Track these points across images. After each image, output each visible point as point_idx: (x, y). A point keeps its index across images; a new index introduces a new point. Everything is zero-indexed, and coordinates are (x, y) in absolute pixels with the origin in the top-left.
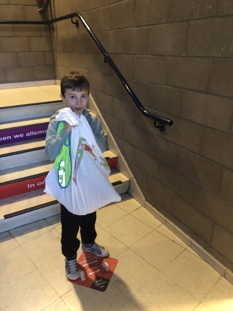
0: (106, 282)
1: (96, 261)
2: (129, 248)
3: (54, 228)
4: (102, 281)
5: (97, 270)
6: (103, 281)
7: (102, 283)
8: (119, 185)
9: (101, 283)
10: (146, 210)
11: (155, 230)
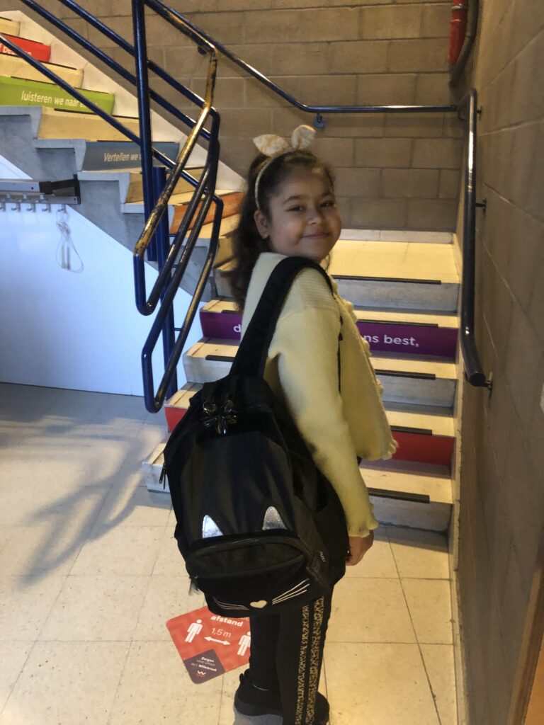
1: (241, 624)
5: (223, 640)
7: (208, 668)
8: (417, 503)
10: (449, 593)
11: (418, 643)
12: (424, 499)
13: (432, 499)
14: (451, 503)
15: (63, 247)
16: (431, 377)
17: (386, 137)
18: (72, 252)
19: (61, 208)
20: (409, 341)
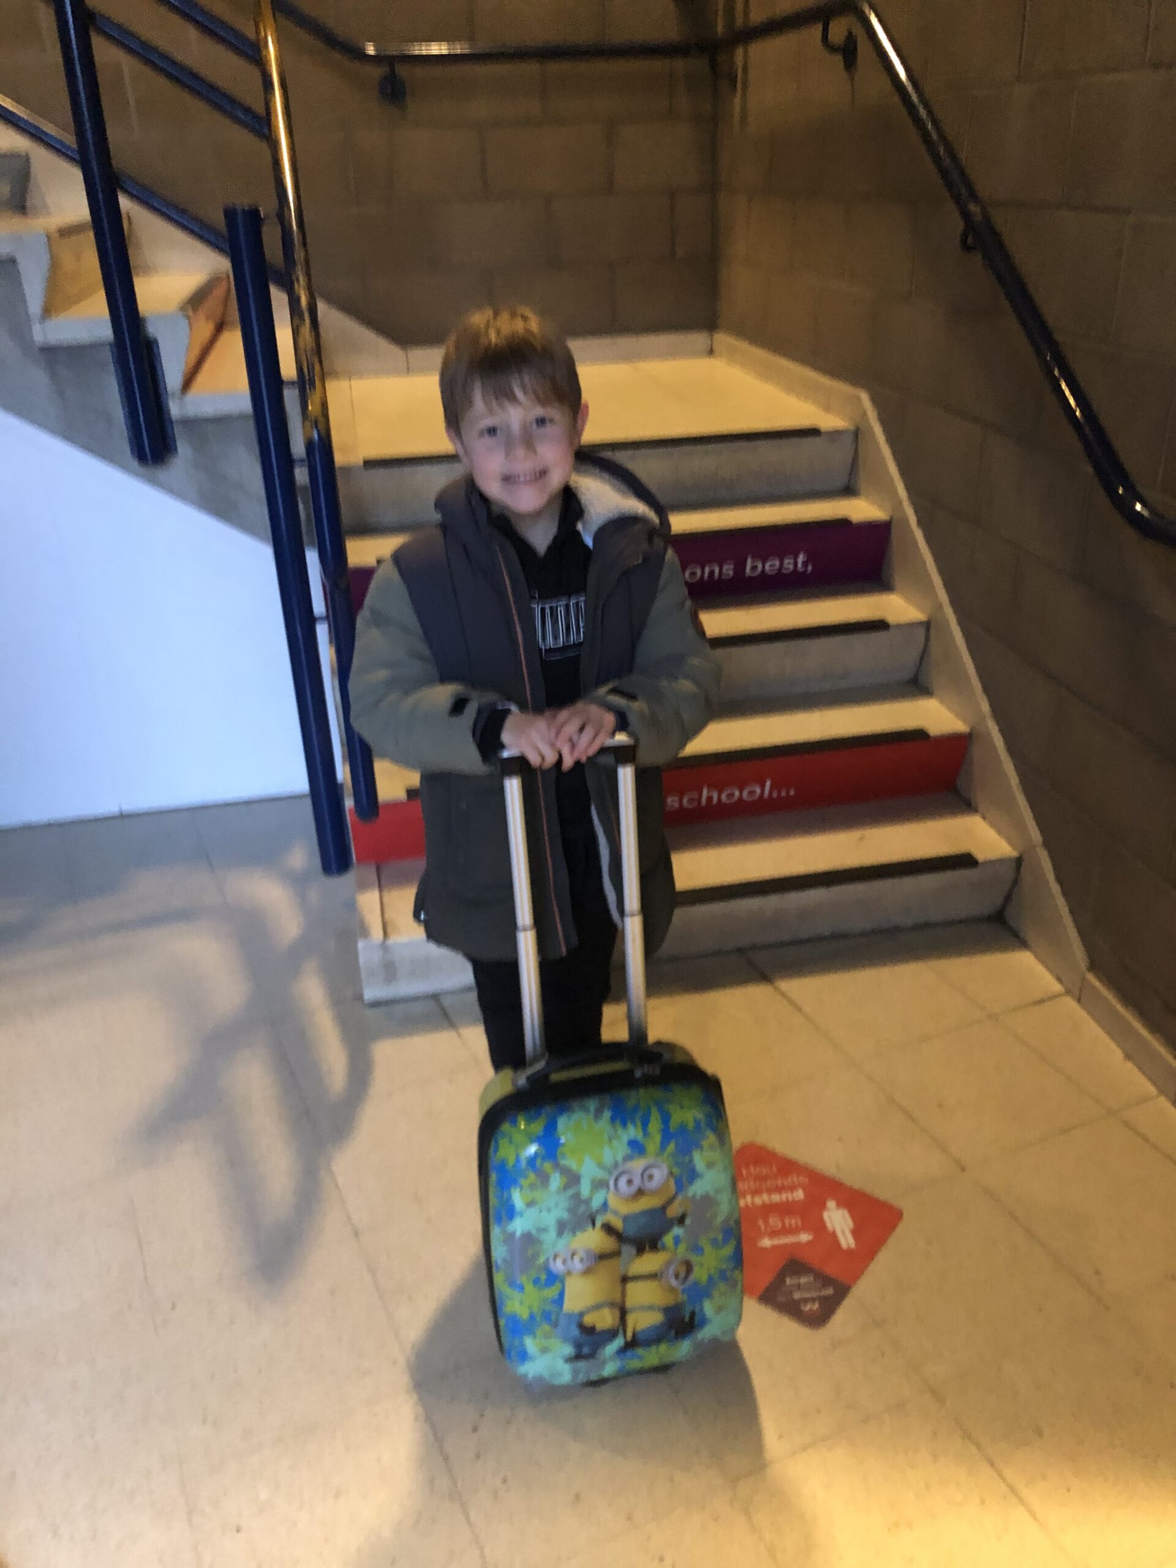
0: (831, 1291)
1: (800, 1194)
2: (963, 1170)
4: (814, 1284)
5: (796, 1235)
6: (820, 1284)
7: (814, 1294)
8: (958, 873)
9: (807, 1291)
10: (1085, 1014)
11: (1111, 1113)
12: (965, 861)
13: (980, 856)
14: (1015, 854)
16: (878, 626)
20: (795, 563)
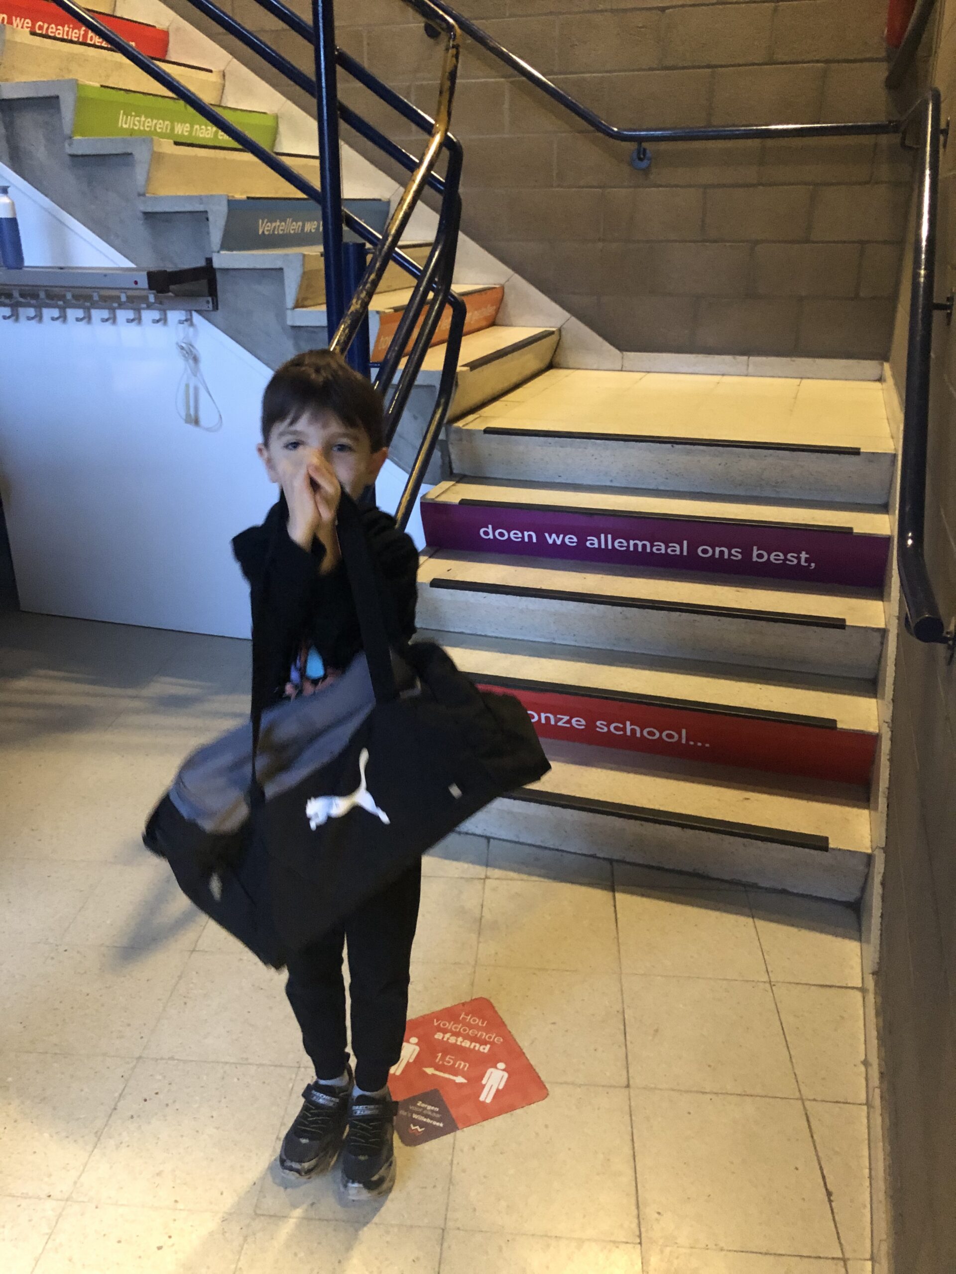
0: (441, 1125)
1: (486, 1049)
2: (628, 1086)
3: (487, 877)
4: (434, 1115)
5: (456, 1075)
6: (438, 1116)
7: (429, 1121)
8: (807, 850)
9: (426, 1116)
10: (861, 1012)
11: (802, 1099)
12: (819, 844)
13: (832, 845)
14: (869, 851)
15: (187, 386)
16: (838, 624)
17: (763, 185)
18: (203, 396)
19: (184, 318)
20: (799, 558)
